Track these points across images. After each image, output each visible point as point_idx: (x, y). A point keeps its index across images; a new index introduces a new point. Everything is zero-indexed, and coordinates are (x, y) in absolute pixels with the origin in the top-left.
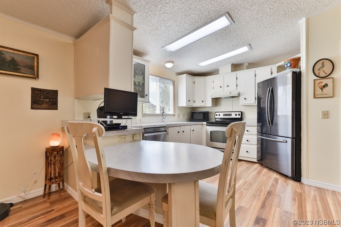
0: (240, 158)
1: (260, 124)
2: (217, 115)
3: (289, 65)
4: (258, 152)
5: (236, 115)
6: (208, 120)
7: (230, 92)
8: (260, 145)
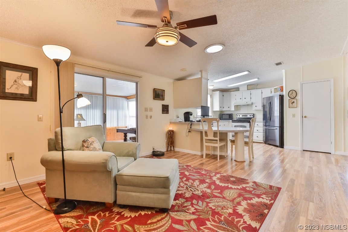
0: (254, 141)
1: (265, 121)
2: (238, 116)
3: (279, 89)
4: (264, 137)
5: (250, 116)
6: (232, 119)
7: (247, 102)
8: (264, 133)
